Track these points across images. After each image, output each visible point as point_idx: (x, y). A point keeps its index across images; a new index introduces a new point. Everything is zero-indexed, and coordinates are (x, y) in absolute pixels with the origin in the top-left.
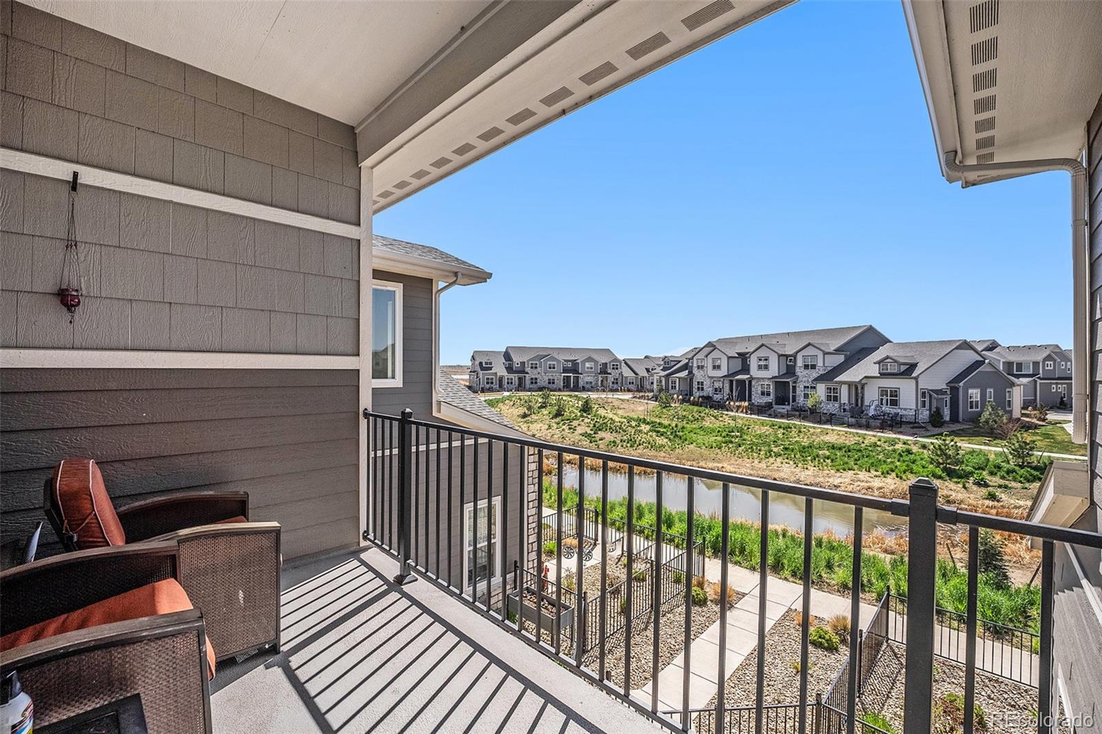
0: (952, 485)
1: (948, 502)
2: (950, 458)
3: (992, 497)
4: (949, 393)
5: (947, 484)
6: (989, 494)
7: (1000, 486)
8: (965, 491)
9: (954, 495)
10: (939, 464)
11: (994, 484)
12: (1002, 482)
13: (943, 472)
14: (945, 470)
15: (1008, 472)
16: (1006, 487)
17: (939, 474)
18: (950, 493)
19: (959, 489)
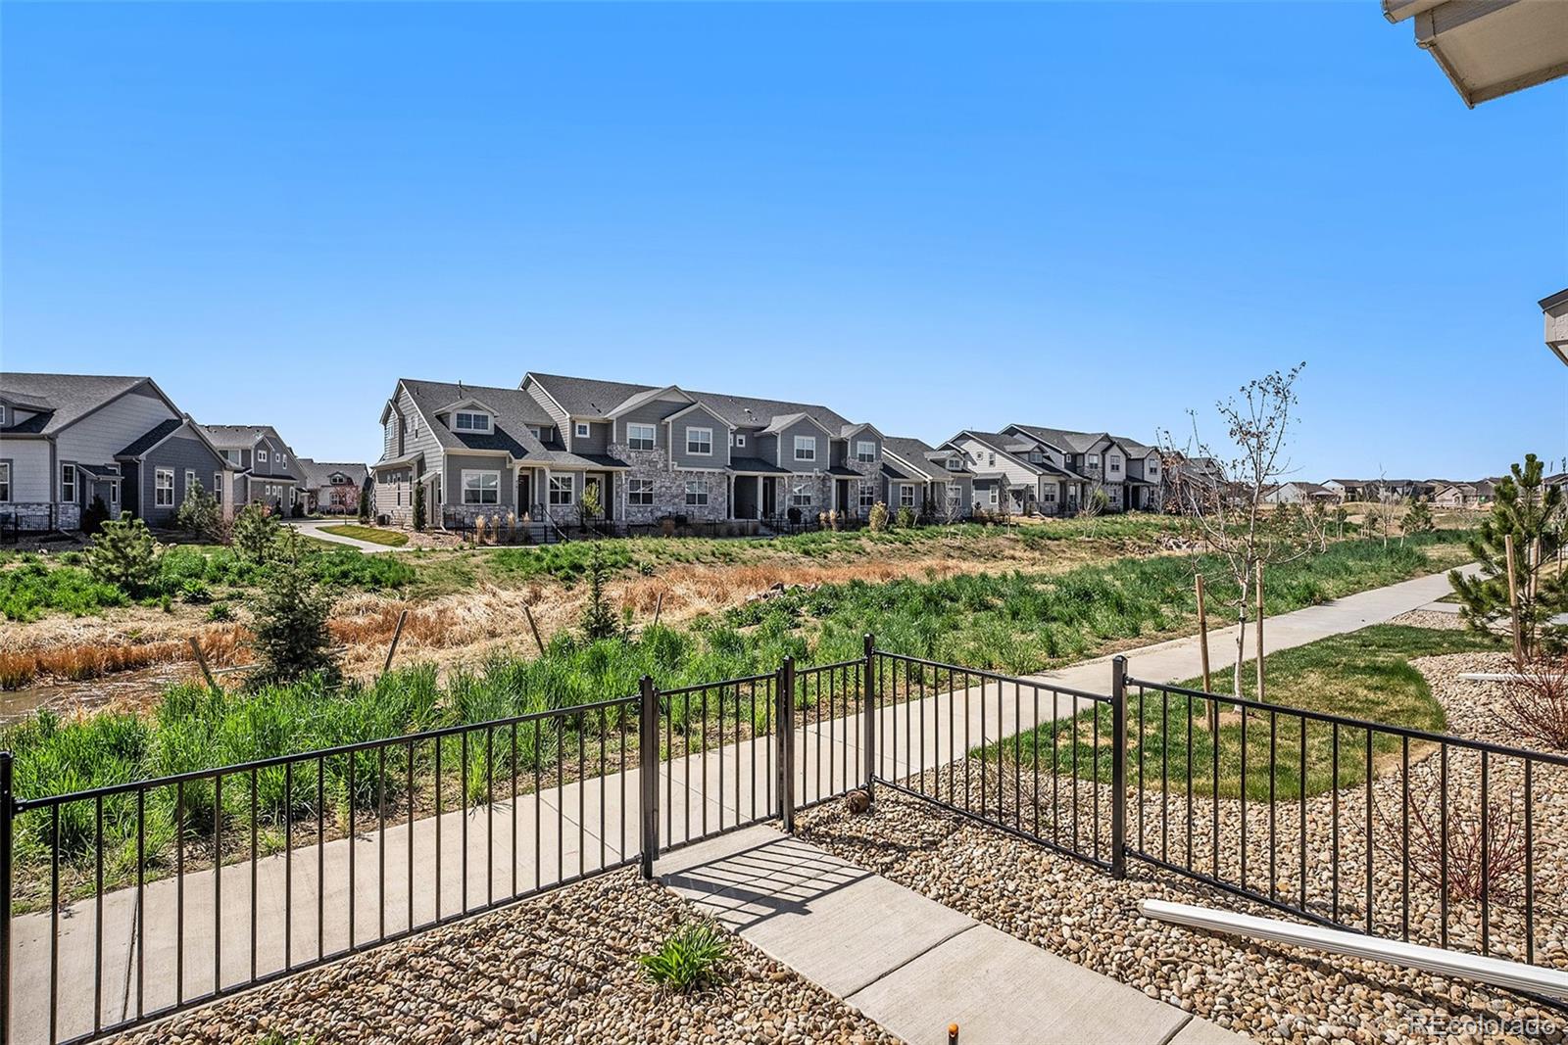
0: (142, 612)
1: (139, 641)
2: (136, 563)
3: (221, 615)
4: (118, 471)
5: (131, 612)
6: (216, 611)
7: (231, 597)
8: (169, 617)
9: (148, 628)
10: (111, 578)
11: (220, 596)
12: (233, 590)
13: (122, 592)
14: (125, 587)
15: (241, 574)
16: (240, 596)
17: (114, 595)
18: (141, 624)
19: (157, 615)
